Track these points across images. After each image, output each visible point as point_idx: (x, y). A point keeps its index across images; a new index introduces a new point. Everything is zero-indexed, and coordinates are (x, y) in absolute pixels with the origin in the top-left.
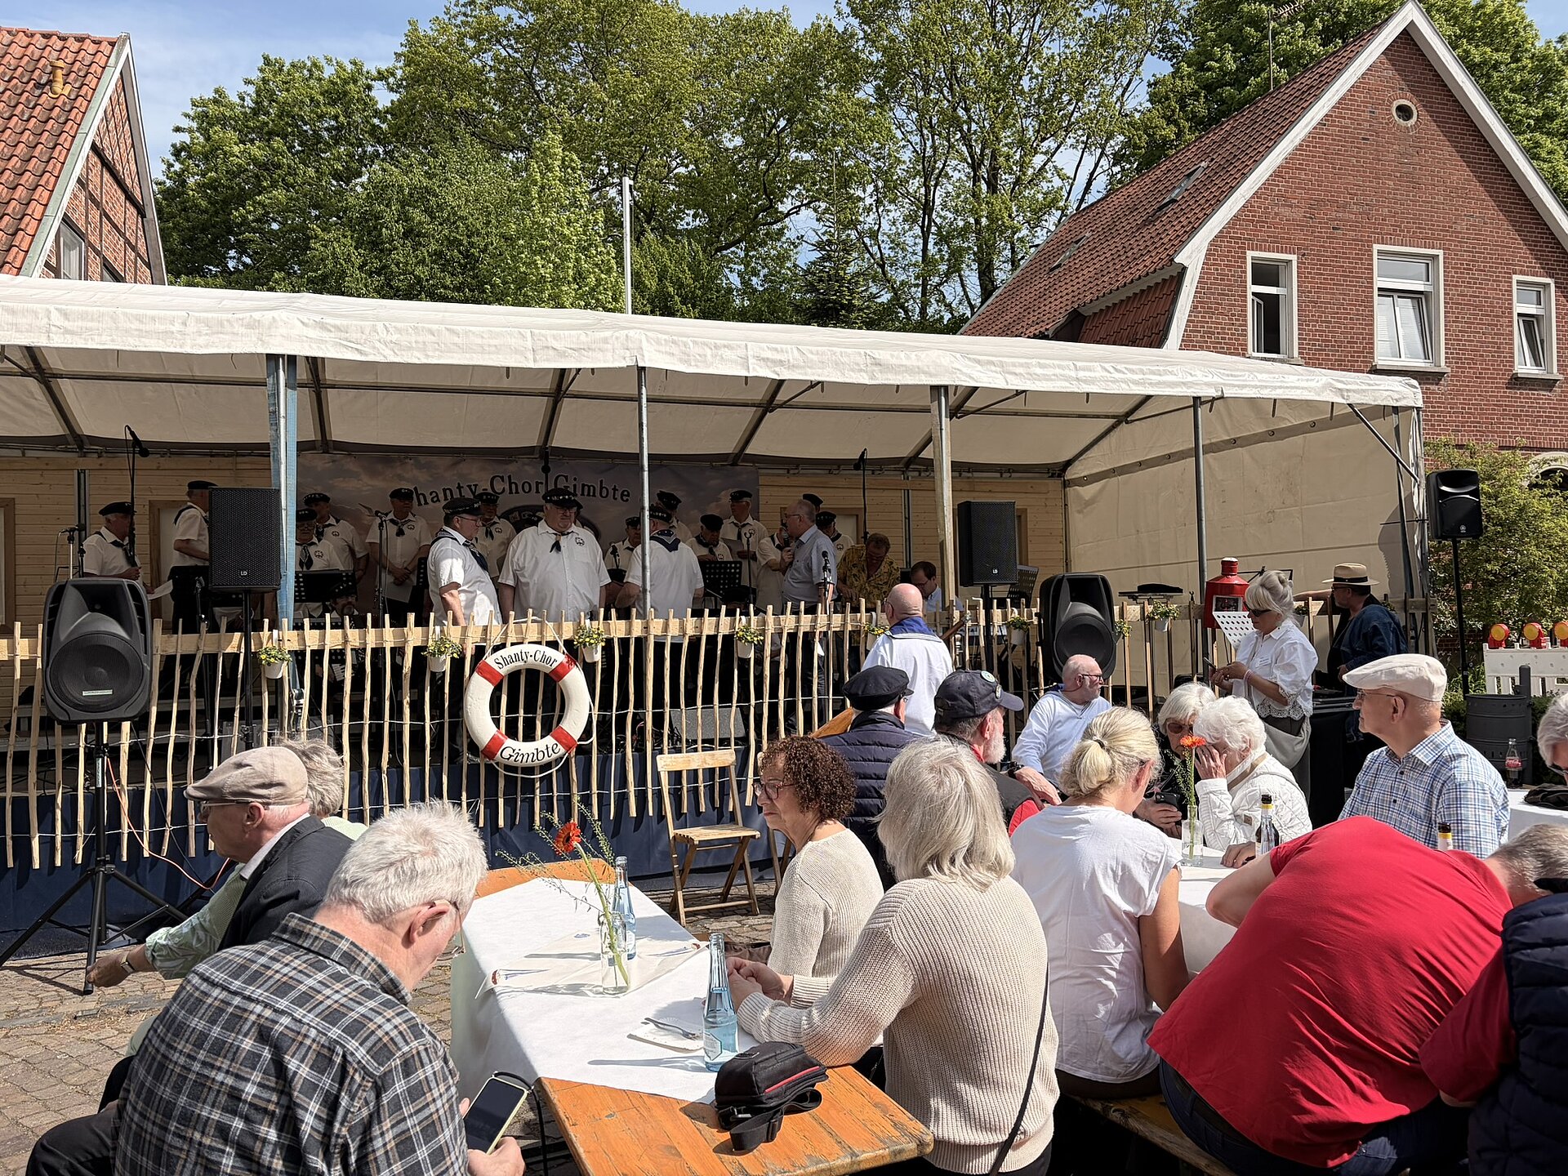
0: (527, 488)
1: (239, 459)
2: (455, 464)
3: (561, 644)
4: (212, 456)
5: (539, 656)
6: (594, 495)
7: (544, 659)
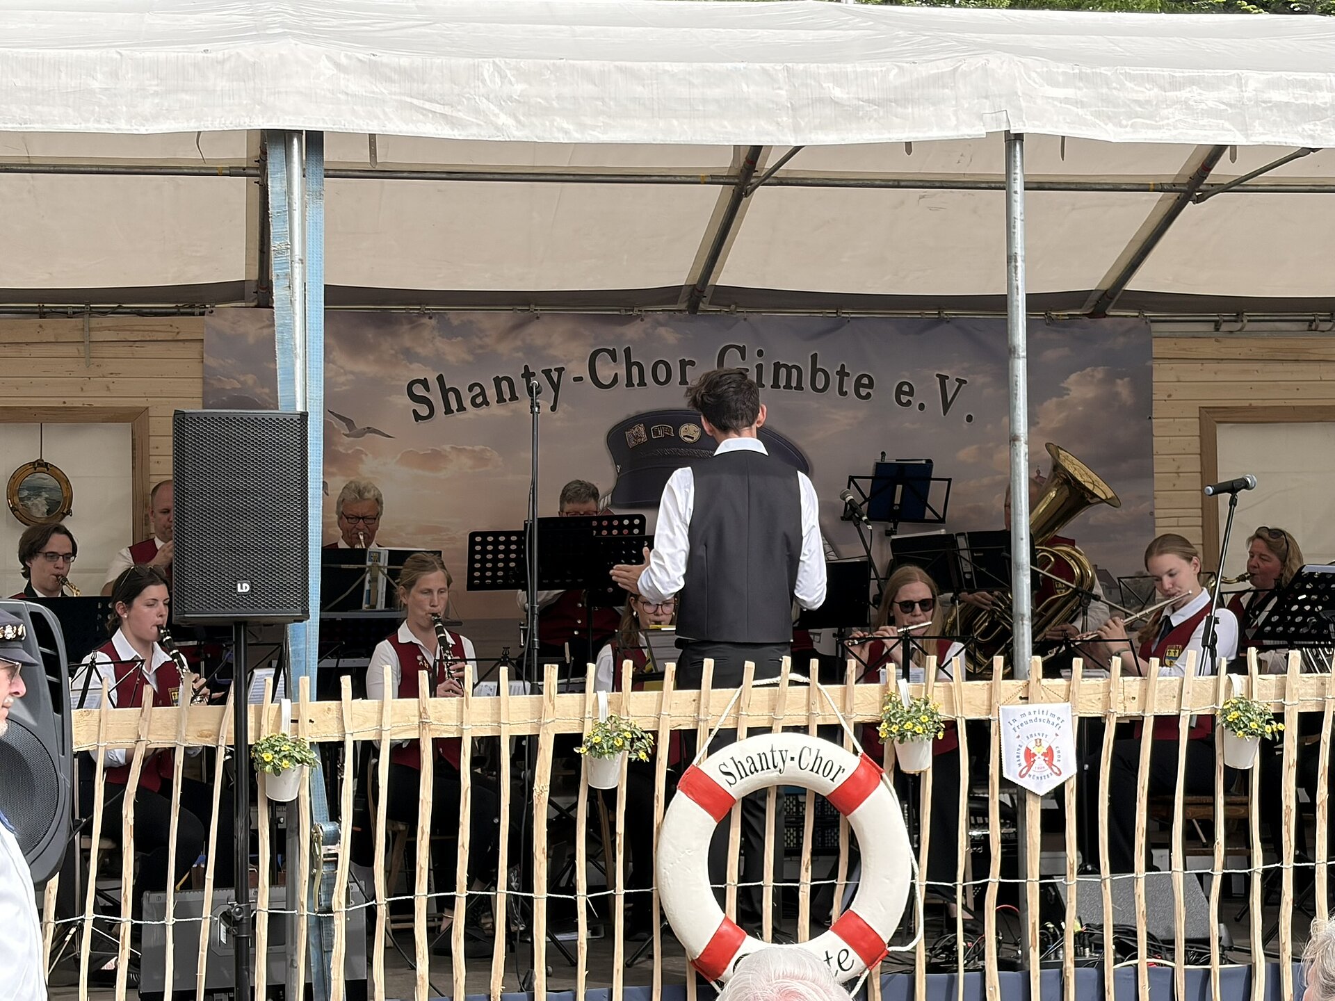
0: (662, 373)
1: (95, 321)
2: (519, 326)
3: (849, 731)
4: (43, 315)
5: (808, 760)
6: (799, 387)
7: (819, 765)
